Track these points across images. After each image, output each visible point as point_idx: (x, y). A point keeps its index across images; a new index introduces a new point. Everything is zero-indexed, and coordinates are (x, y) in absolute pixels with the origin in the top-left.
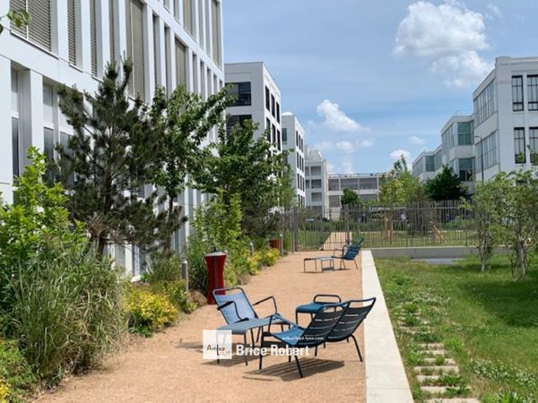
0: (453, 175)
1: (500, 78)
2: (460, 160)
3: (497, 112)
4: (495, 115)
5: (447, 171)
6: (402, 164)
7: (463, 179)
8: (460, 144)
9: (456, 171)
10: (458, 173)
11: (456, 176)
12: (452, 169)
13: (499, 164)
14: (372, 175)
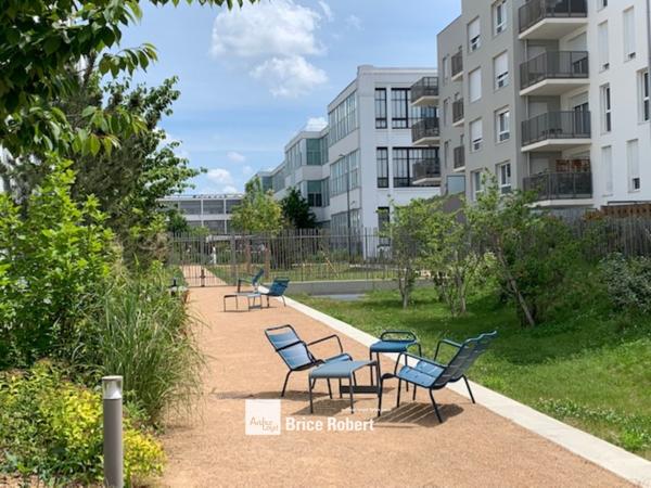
0: (300, 199)
1: (362, 90)
2: (309, 182)
3: (359, 128)
4: (355, 133)
5: (295, 195)
6: (255, 185)
7: (311, 204)
8: (309, 163)
9: (304, 195)
10: (306, 197)
11: (304, 200)
12: (299, 191)
13: (361, 188)
14: (195, 197)
